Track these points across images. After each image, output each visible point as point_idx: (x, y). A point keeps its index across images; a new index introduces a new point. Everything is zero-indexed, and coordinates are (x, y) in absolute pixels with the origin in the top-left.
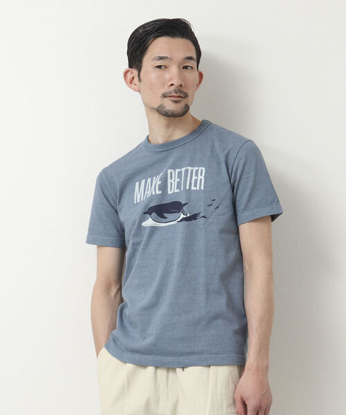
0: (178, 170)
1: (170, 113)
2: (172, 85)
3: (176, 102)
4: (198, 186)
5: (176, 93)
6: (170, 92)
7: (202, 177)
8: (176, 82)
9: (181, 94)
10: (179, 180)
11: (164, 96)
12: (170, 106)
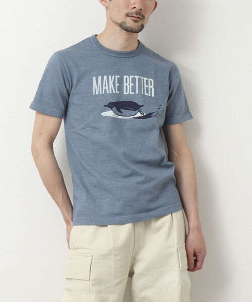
0: (131, 77)
1: (129, 29)
2: (134, 8)
3: (135, 21)
4: (149, 93)
5: (137, 15)
6: (132, 13)
7: (152, 87)
8: (138, 6)
9: (140, 16)
10: (133, 84)
11: (127, 15)
12: (130, 23)
